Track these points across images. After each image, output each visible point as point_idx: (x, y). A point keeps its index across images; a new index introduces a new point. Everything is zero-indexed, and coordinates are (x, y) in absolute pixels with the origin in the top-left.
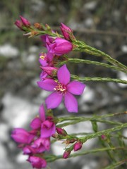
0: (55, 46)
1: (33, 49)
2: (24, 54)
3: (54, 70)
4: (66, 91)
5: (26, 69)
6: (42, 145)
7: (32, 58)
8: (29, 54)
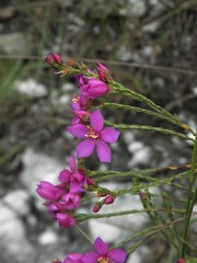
0: (89, 87)
1: (68, 87)
2: (54, 93)
3: (87, 114)
4: (99, 137)
5: (56, 114)
6: (71, 201)
7: (64, 99)
8: (61, 94)
